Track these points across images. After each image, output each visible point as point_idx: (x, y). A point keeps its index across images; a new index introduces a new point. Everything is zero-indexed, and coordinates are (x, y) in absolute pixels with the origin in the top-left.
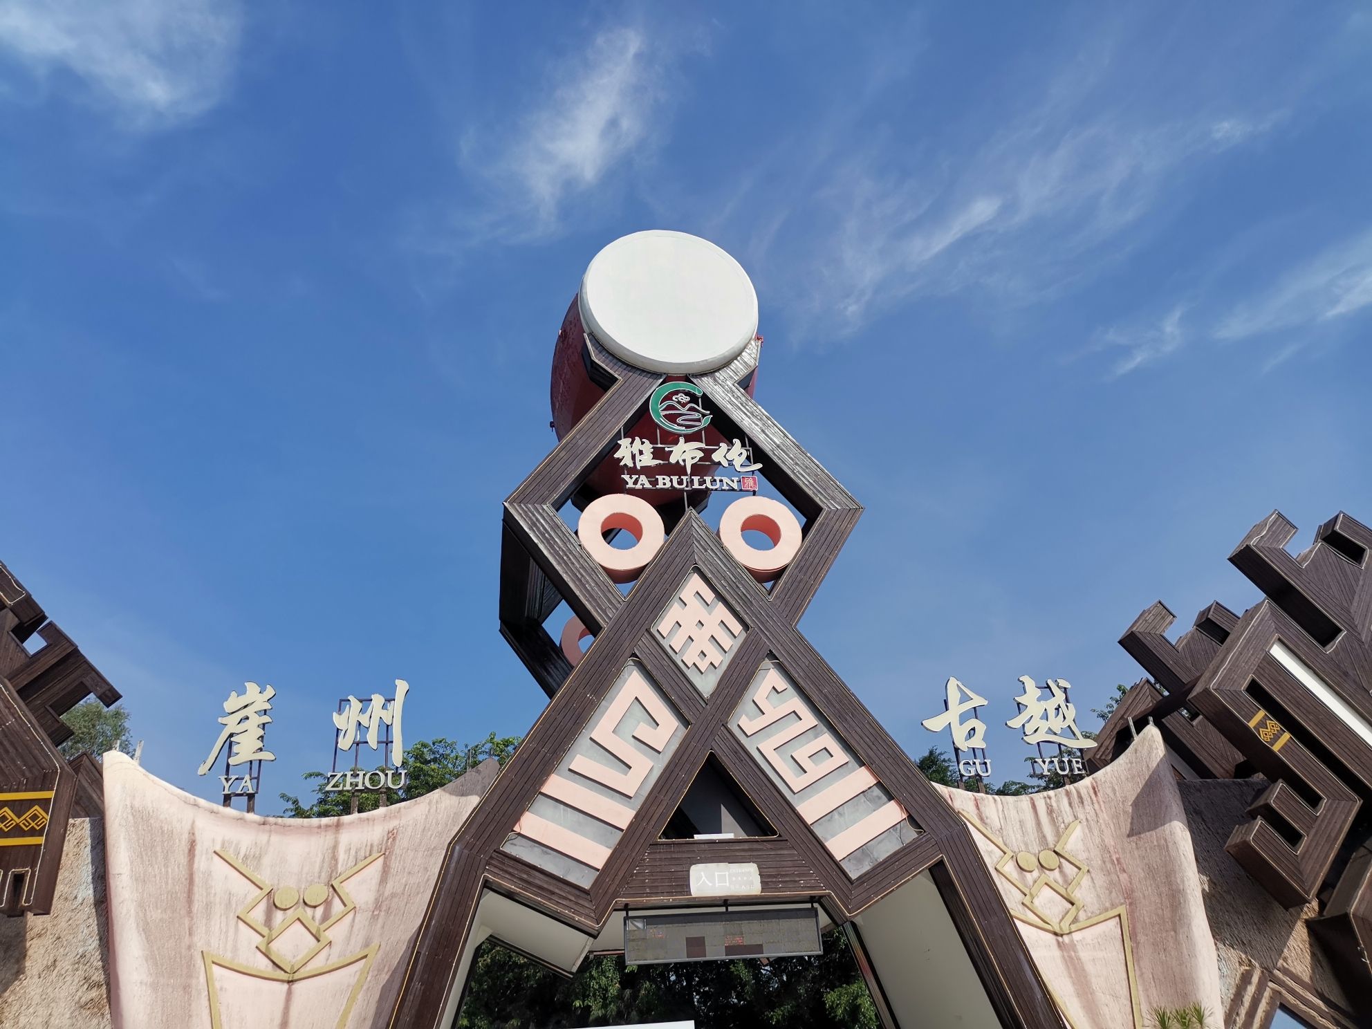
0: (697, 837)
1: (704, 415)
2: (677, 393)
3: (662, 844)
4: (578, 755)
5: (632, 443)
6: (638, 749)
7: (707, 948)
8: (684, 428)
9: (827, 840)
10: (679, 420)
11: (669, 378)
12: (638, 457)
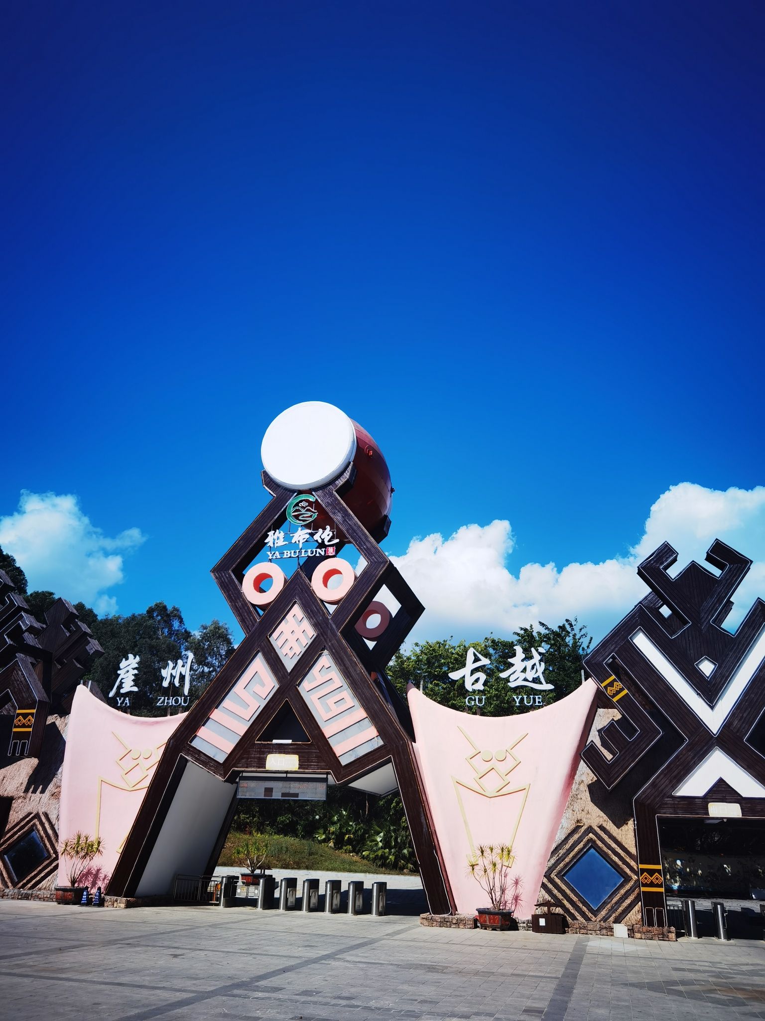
0: (275, 741)
1: (314, 513)
2: (301, 501)
3: (257, 744)
5: (274, 534)
6: (254, 697)
7: (273, 793)
8: (302, 522)
9: (334, 746)
10: (300, 518)
11: (300, 492)
12: (276, 541)
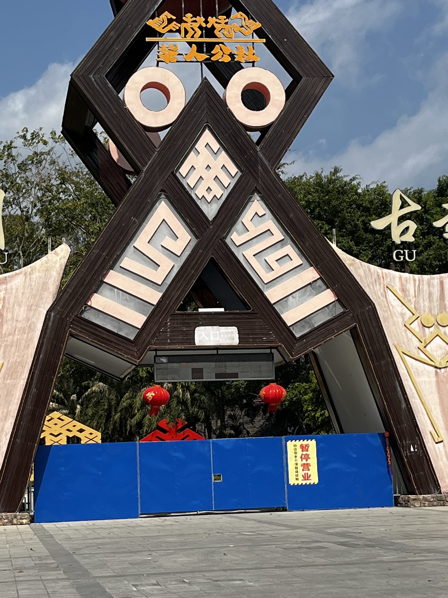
3: (179, 314)
4: (126, 258)
6: (164, 254)
7: (204, 374)
9: (282, 313)
